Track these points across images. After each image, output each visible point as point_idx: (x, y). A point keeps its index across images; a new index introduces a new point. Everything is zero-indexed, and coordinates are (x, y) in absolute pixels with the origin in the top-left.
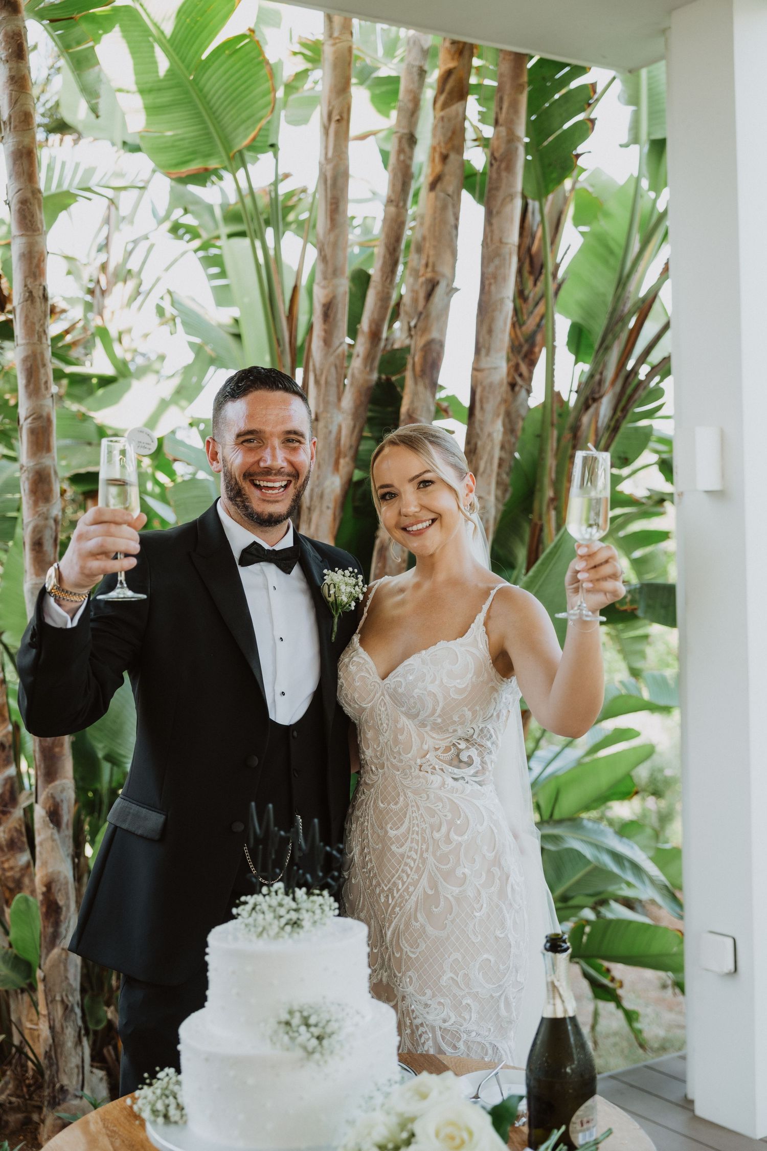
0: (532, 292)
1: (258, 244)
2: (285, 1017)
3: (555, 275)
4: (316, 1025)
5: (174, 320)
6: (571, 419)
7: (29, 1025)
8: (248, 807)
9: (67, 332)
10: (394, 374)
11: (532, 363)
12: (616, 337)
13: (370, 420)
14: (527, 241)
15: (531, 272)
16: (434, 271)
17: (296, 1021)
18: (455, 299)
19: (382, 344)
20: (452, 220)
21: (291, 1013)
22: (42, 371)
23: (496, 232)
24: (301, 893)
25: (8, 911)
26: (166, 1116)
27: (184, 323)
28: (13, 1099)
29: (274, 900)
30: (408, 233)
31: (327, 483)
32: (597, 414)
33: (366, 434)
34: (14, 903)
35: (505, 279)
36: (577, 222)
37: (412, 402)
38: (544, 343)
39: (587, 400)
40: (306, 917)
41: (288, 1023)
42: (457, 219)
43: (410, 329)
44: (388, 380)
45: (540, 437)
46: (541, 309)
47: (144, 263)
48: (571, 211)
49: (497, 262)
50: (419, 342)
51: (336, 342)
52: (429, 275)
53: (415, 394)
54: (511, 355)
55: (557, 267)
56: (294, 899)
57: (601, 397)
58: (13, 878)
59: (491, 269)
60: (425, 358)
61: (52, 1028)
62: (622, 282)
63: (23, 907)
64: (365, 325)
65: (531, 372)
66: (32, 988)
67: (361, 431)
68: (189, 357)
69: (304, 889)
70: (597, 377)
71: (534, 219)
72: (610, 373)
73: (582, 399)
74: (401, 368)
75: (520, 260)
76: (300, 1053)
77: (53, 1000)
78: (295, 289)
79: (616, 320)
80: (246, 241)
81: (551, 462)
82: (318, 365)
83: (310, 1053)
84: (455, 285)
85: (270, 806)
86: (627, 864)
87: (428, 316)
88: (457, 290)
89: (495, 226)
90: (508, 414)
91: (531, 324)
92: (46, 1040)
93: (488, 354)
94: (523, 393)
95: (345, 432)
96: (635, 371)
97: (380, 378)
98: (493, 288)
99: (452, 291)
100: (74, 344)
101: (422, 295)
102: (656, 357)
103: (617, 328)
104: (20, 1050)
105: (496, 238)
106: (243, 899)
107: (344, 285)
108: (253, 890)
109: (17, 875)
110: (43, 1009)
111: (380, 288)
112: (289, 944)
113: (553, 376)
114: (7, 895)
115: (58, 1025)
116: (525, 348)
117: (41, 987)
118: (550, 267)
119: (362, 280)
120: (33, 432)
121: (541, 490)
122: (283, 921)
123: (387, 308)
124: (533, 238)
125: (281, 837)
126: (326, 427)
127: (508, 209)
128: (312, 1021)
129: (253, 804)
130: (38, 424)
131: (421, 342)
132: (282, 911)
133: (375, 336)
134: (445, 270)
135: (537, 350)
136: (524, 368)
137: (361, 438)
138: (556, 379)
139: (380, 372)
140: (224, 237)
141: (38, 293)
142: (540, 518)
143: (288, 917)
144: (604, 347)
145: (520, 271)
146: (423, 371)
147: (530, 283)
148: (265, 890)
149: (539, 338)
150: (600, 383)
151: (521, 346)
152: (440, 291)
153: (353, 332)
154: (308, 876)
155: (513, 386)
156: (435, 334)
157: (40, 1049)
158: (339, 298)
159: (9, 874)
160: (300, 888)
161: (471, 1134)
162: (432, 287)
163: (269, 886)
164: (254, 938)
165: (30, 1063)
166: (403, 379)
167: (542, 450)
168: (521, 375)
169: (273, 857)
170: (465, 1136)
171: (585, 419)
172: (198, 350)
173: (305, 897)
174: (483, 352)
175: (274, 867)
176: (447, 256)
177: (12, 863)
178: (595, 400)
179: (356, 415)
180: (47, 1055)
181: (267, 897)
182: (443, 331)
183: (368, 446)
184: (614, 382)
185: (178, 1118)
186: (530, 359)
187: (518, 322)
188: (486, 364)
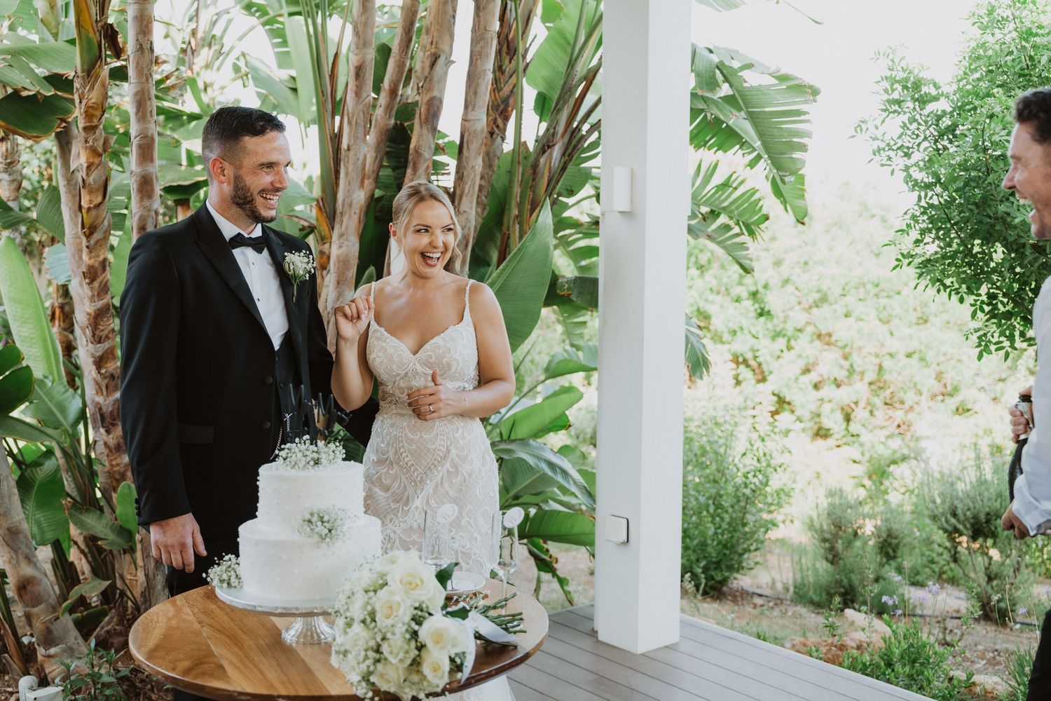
0: (508, 68)
1: (310, 21)
2: (308, 517)
3: (524, 57)
4: (328, 521)
5: (247, 75)
6: (532, 159)
7: (129, 577)
9: (167, 78)
10: (406, 121)
11: (506, 119)
12: (565, 103)
13: (387, 153)
14: (506, 30)
15: (508, 53)
16: (436, 47)
17: (315, 519)
18: (452, 69)
19: (399, 98)
20: (451, 12)
21: (312, 515)
22: (148, 103)
23: (482, 22)
24: (321, 443)
25: (114, 495)
26: (229, 584)
27: (254, 78)
28: (117, 628)
29: (303, 447)
31: (355, 196)
32: (550, 157)
33: (385, 163)
34: (119, 490)
35: (487, 56)
36: (544, 19)
37: (418, 141)
38: (515, 106)
39: (544, 146)
40: (323, 457)
41: (310, 521)
42: (455, 11)
43: (418, 89)
44: (402, 125)
45: (511, 173)
46: (513, 80)
47: (225, 31)
48: (539, 10)
49: (482, 43)
50: (422, 99)
51: (364, 95)
52: (433, 50)
53: (421, 135)
54: (491, 112)
55: (526, 50)
57: (554, 145)
58: (120, 473)
59: (478, 49)
60: (428, 110)
61: (147, 575)
62: (572, 64)
63: (126, 491)
64: (386, 84)
65: (505, 125)
66: (132, 550)
67: (381, 161)
70: (551, 132)
71: (511, 15)
72: (561, 129)
73: (540, 146)
74: (411, 116)
75: (499, 43)
76: (316, 538)
77: (148, 556)
78: (336, 55)
79: (567, 89)
80: (301, 19)
81: (517, 190)
82: (350, 111)
83: (323, 538)
84: (452, 58)
85: (302, 386)
86: (558, 470)
87: (431, 80)
88: (453, 62)
89: (482, 18)
90: (488, 154)
91: (506, 90)
92: (142, 584)
93: (473, 110)
94: (499, 139)
95: (369, 161)
96: (578, 128)
97: (396, 124)
98: (479, 62)
99: (449, 63)
100: (173, 87)
101: (428, 64)
102: (593, 119)
103: (567, 96)
104: (123, 594)
105: (482, 27)
107: (371, 54)
109: (122, 470)
110: (140, 562)
111: (398, 58)
112: (312, 472)
113: (520, 128)
114: (115, 484)
115: (151, 573)
116: (501, 107)
117: (139, 546)
118: (521, 50)
119: (385, 51)
120: (140, 147)
121: (509, 209)
122: (308, 459)
123: (402, 73)
124: (510, 28)
126: (355, 155)
127: (491, 6)
128: (326, 519)
130: (144, 141)
131: (426, 98)
132: (308, 453)
133: (393, 92)
134: (445, 47)
135: (510, 109)
136: (500, 122)
137: (381, 166)
138: (523, 130)
139: (396, 119)
140: (286, 15)
141: (147, 46)
142: (508, 229)
143: (312, 456)
144: (557, 109)
145: (499, 52)
146: (427, 119)
147: (507, 61)
148: (297, 440)
149: (511, 101)
150: (553, 135)
151: (498, 105)
152: (441, 62)
153: (377, 89)
155: (492, 134)
156: (436, 93)
157: (137, 592)
158: (367, 63)
159: (116, 469)
160: (320, 440)
161: (422, 582)
162: (435, 59)
163: (300, 438)
164: (289, 468)
165: (130, 604)
166: (412, 126)
167: (511, 181)
168: (498, 126)
170: (419, 583)
171: (542, 160)
172: (263, 98)
173: (324, 445)
174: (470, 107)
176: (447, 38)
177: (118, 461)
178: (549, 147)
179: (377, 150)
180: (143, 594)
181: (298, 445)
182: (442, 91)
183: (386, 173)
184: (563, 136)
185: (236, 584)
186: (504, 116)
187: (498, 88)
188: (472, 116)
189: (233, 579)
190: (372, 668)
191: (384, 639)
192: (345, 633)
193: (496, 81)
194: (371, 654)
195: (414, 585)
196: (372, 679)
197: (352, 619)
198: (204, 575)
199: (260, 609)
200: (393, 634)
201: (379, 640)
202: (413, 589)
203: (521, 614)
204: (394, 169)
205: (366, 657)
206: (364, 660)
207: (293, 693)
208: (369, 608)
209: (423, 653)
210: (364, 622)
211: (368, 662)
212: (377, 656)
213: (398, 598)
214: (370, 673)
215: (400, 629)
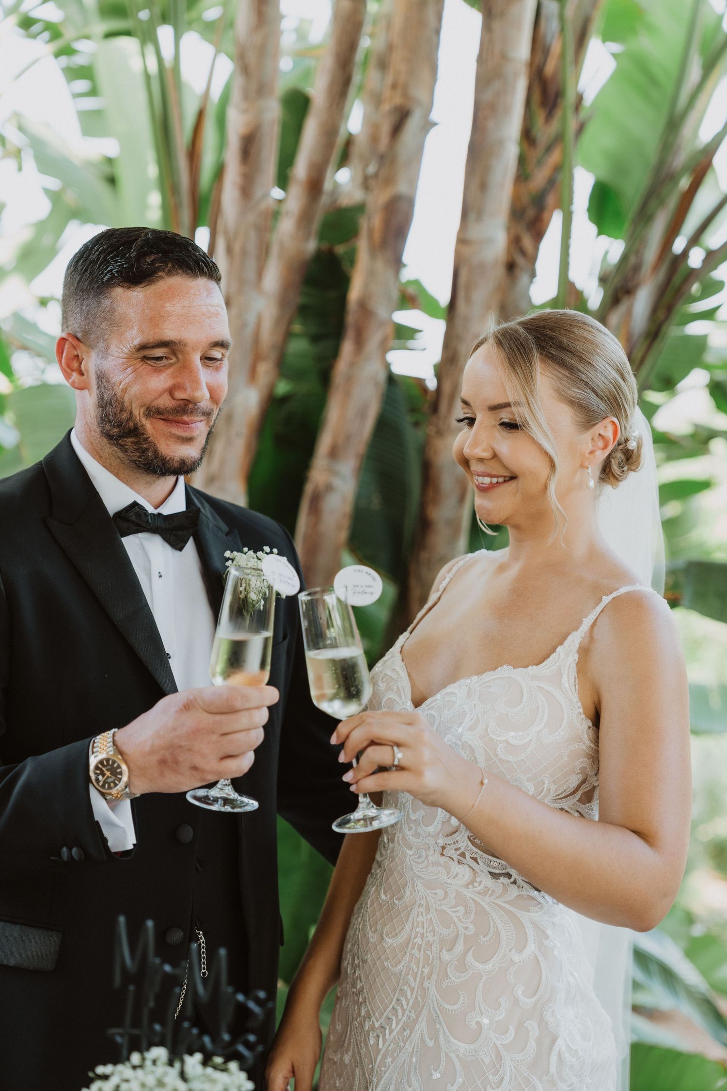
0: (544, 132)
1: (149, 49)
3: (576, 110)
5: (21, 153)
8: (114, 923)
10: (340, 242)
11: (538, 235)
12: (662, 203)
13: (302, 309)
14: (537, 59)
15: (544, 105)
16: (404, 94)
20: (432, 23)
23: (498, 41)
24: (193, 1063)
27: (35, 158)
29: (150, 1076)
30: (365, 43)
31: (241, 398)
32: (629, 313)
33: (297, 328)
35: (507, 110)
36: (607, 37)
37: (366, 285)
38: (559, 205)
43: (365, 179)
44: (331, 251)
46: (555, 157)
49: (497, 85)
50: (378, 199)
51: (258, 193)
52: (398, 100)
53: (371, 274)
55: (580, 97)
56: (183, 1076)
57: (638, 288)
59: (488, 96)
60: (387, 221)
64: (301, 169)
65: (536, 247)
67: (290, 323)
68: (43, 208)
69: (198, 1057)
70: (632, 260)
71: (551, 26)
72: (651, 254)
74: (351, 235)
78: (201, 115)
79: (663, 176)
80: (133, 43)
82: (231, 225)
84: (433, 116)
85: (150, 924)
86: (654, 968)
87: (393, 160)
88: (435, 124)
89: (496, 33)
91: (540, 178)
93: (479, 219)
94: (524, 278)
95: (267, 325)
96: (685, 254)
97: (319, 249)
98: (490, 124)
99: (428, 125)
101: (386, 128)
102: (712, 239)
103: (663, 189)
105: (496, 50)
106: (100, 1070)
107: (273, 110)
108: (117, 1057)
111: (323, 117)
113: (568, 255)
116: (531, 213)
118: (570, 98)
119: (297, 104)
124: (549, 52)
125: (166, 974)
126: (240, 316)
129: (122, 919)
131: (382, 198)
133: (315, 186)
134: (419, 93)
135: (546, 215)
136: (527, 242)
137: (288, 335)
139: (320, 240)
140: (97, 38)
144: (644, 216)
146: (383, 239)
147: (542, 119)
148: (135, 1057)
149: (550, 200)
150: (637, 268)
151: (523, 209)
152: (413, 124)
153: (283, 181)
154: (207, 1040)
155: (511, 267)
156: (402, 188)
158: (266, 129)
160: (191, 1053)
162: (401, 117)
166: (354, 251)
168: (523, 252)
169: (151, 1004)
171: (614, 320)
172: (55, 197)
173: (199, 1069)
174: (472, 216)
175: (152, 1021)
176: (424, 73)
178: (628, 293)
179: (283, 301)
181: (139, 1072)
182: (413, 183)
183: (299, 346)
184: (656, 268)
186: (537, 230)
187: (522, 176)
188: (475, 233)
193: (522, 160)
204: (315, 339)
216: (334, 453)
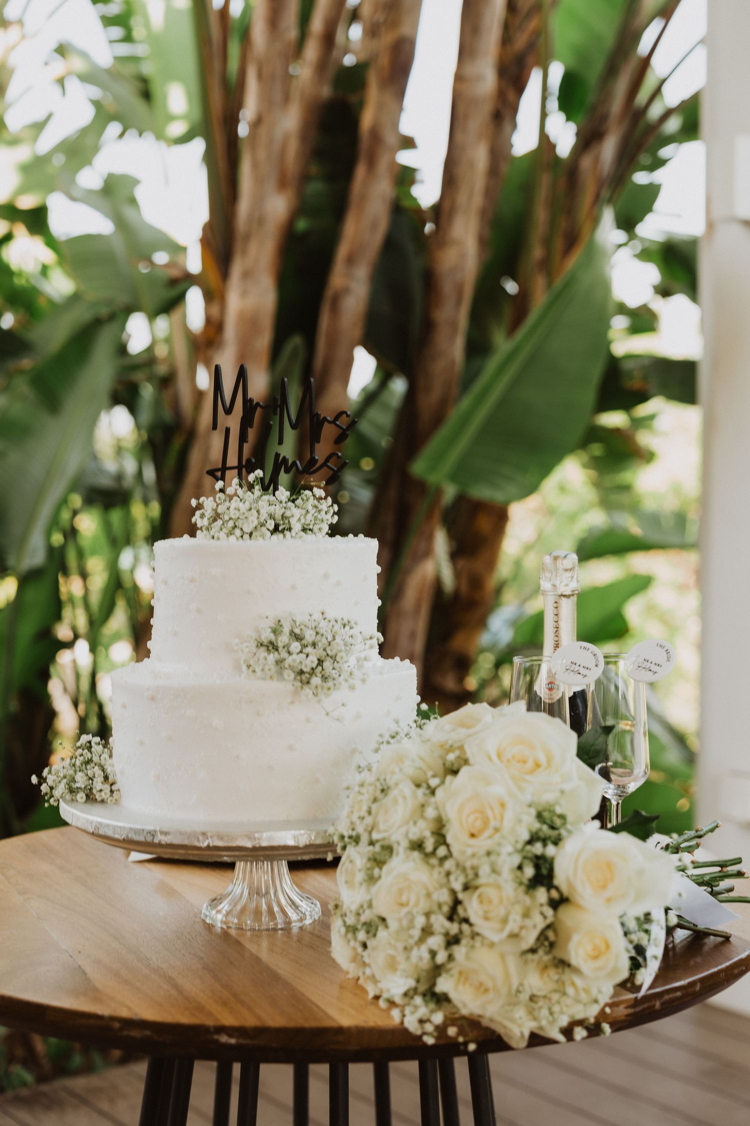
2: (267, 635)
4: (315, 643)
10: (351, 93)
11: (520, 90)
17: (283, 639)
19: (336, 53)
21: (276, 630)
24: (285, 492)
26: (89, 795)
29: (248, 494)
31: (270, 207)
32: (597, 160)
33: (314, 169)
37: (376, 116)
38: (538, 63)
41: (272, 644)
44: (344, 99)
46: (533, 24)
51: (283, 26)
60: (393, 60)
64: (317, 26)
68: (87, 114)
74: (360, 86)
76: (291, 678)
81: (541, 215)
83: (305, 678)
87: (398, 7)
91: (521, 41)
93: (471, 61)
94: (507, 126)
116: (513, 71)
122: (264, 516)
126: (269, 134)
128: (309, 637)
131: (388, 44)
132: (260, 505)
136: (511, 96)
139: (334, 88)
146: (390, 76)
149: (528, 60)
150: (604, 118)
155: (496, 116)
156: (405, 30)
168: (506, 103)
170: (543, 760)
171: (586, 162)
172: (97, 104)
174: (466, 56)
178: (596, 139)
182: (415, 26)
183: (316, 187)
184: (621, 118)
185: (105, 795)
186: (520, 86)
187: (506, 39)
188: (470, 70)
189: (98, 784)
190: (441, 958)
191: (466, 887)
192: (372, 879)
194: (440, 922)
195: (530, 764)
196: (443, 985)
197: (389, 849)
198: (34, 779)
199: (165, 840)
200: (494, 871)
201: (458, 886)
202: (532, 772)
203: (738, 861)
204: (330, 179)
205: (427, 931)
206: (421, 941)
207: (250, 1021)
208: (431, 813)
209: (566, 914)
210: (418, 846)
211: (436, 942)
212: (454, 928)
213: (498, 790)
214: (437, 970)
215: (509, 860)
216: (351, 260)
